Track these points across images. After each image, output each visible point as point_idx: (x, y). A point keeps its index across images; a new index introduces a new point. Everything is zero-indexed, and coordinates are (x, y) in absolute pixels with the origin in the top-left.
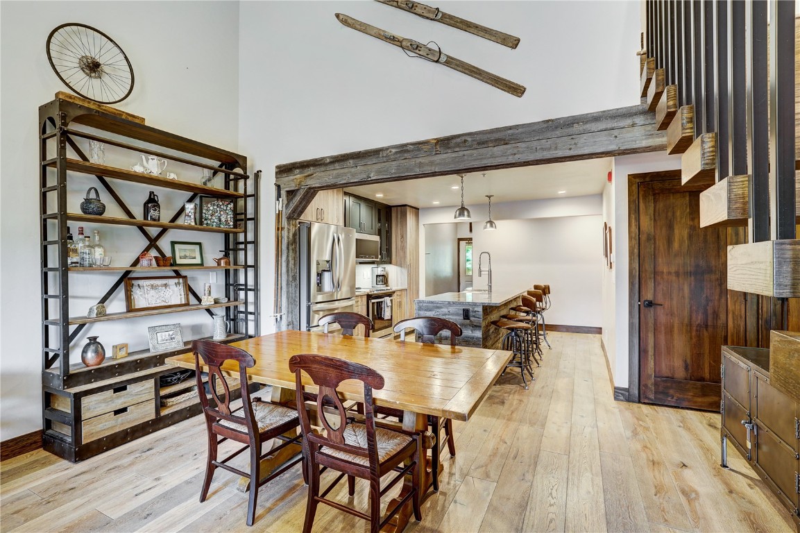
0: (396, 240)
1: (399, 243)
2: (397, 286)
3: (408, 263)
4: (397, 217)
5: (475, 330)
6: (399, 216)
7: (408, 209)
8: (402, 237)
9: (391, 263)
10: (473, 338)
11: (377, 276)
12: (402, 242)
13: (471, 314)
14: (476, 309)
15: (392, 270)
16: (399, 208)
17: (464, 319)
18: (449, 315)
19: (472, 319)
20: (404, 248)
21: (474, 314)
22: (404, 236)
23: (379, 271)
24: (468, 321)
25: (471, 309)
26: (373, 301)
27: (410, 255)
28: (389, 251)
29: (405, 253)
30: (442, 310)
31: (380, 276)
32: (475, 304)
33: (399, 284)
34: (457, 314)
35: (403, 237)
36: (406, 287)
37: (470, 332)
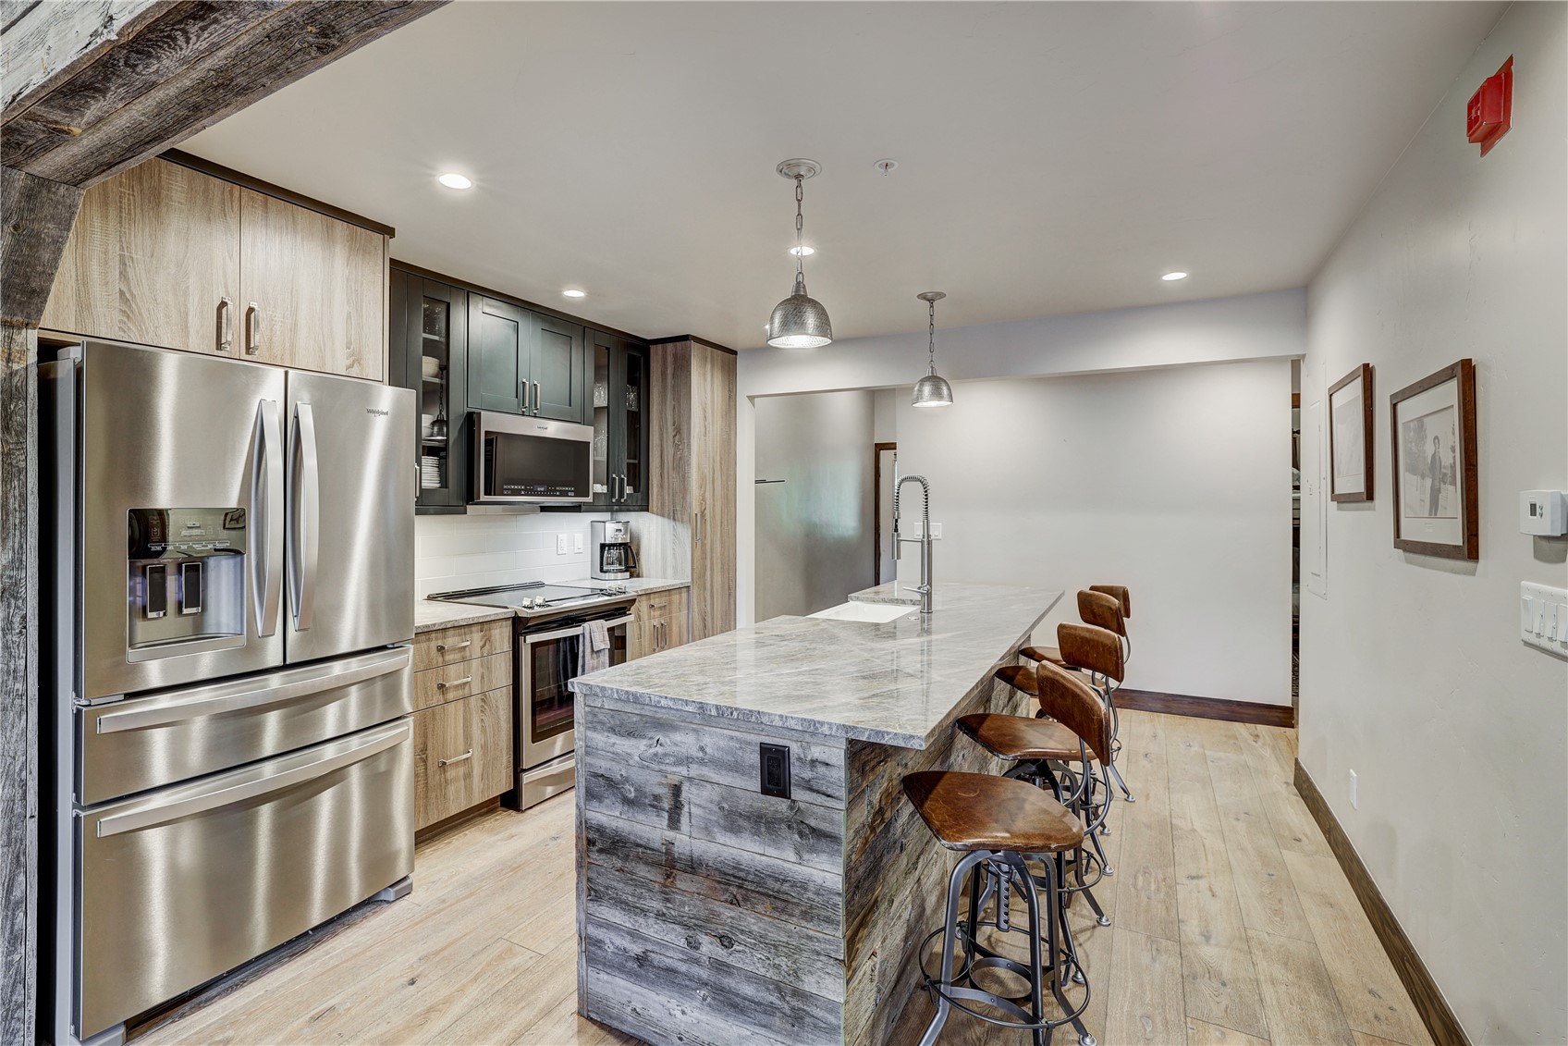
0: (661, 440)
1: (669, 451)
2: (664, 577)
3: (696, 509)
4: (664, 374)
5: (812, 850)
6: (670, 371)
7: (695, 349)
8: (678, 431)
9: (645, 508)
10: (804, 886)
11: (603, 546)
12: (676, 446)
13: (795, 770)
14: (816, 752)
15: (650, 529)
16: (670, 346)
17: (765, 791)
18: (701, 762)
19: (797, 794)
20: (681, 465)
21: (807, 774)
22: (685, 431)
23: (611, 530)
24: (780, 805)
25: (795, 749)
26: (532, 638)
27: (702, 486)
28: (638, 474)
29: (684, 478)
30: (678, 737)
31: (611, 546)
32: (811, 730)
33: (670, 571)
34: (736, 768)
35: (681, 430)
36: (687, 580)
37: (792, 856)
